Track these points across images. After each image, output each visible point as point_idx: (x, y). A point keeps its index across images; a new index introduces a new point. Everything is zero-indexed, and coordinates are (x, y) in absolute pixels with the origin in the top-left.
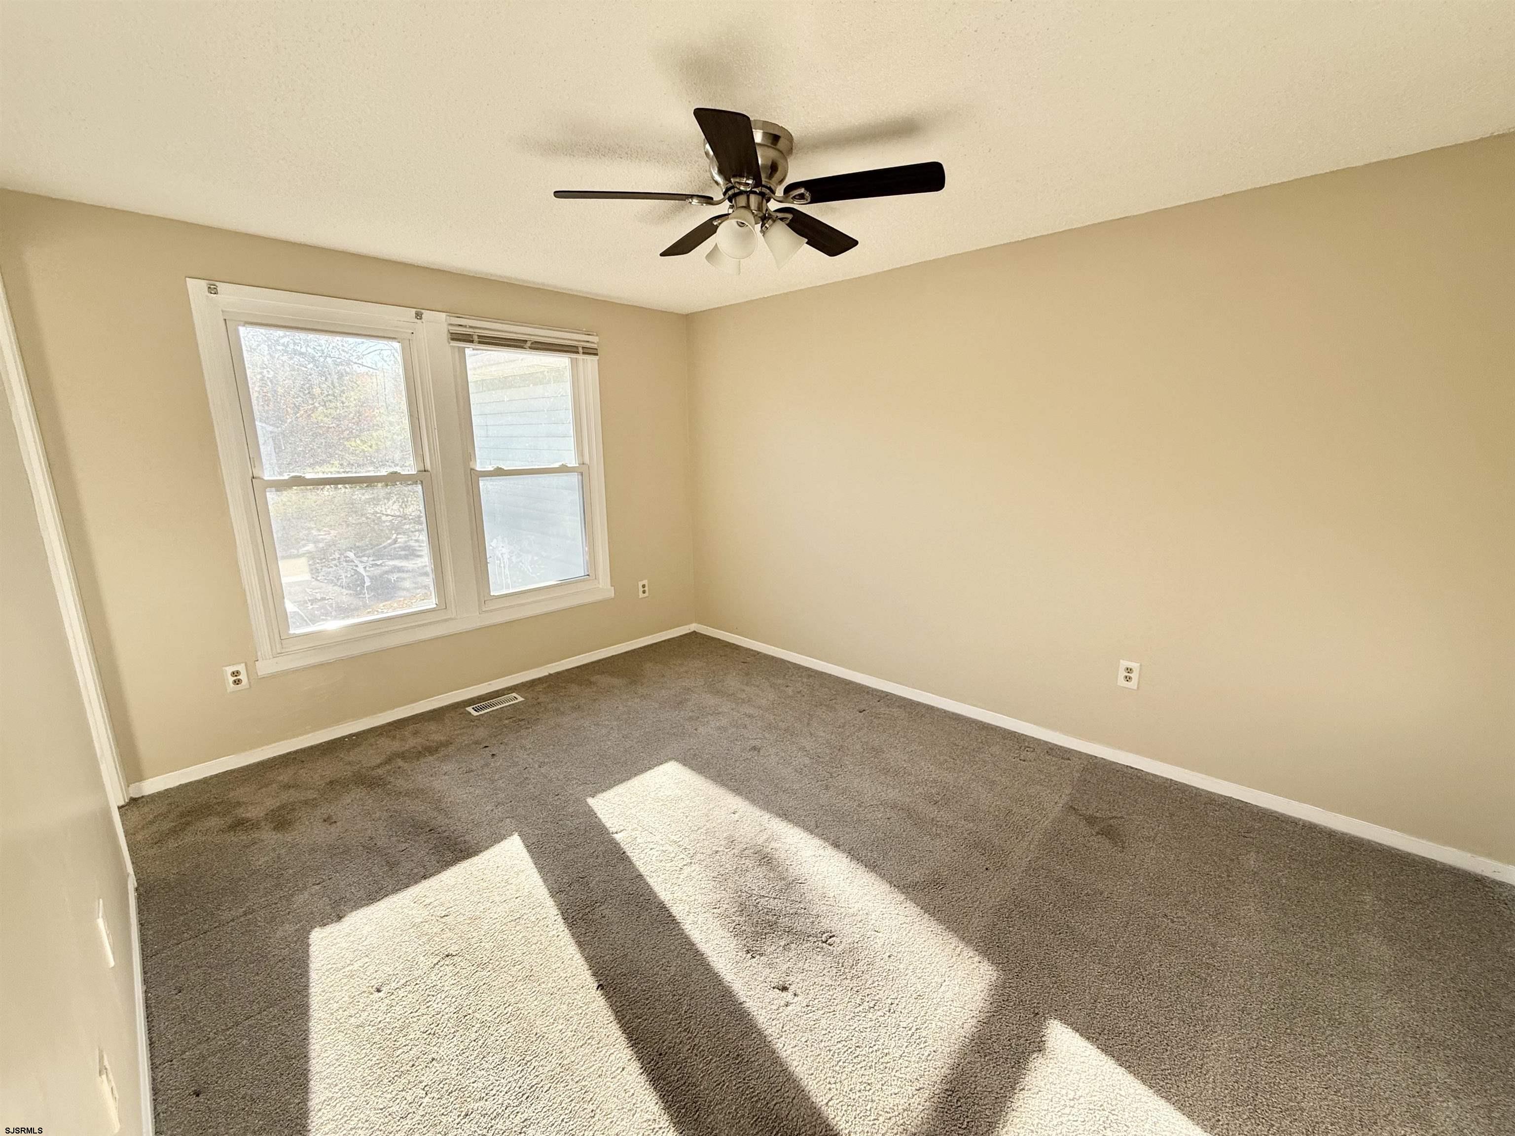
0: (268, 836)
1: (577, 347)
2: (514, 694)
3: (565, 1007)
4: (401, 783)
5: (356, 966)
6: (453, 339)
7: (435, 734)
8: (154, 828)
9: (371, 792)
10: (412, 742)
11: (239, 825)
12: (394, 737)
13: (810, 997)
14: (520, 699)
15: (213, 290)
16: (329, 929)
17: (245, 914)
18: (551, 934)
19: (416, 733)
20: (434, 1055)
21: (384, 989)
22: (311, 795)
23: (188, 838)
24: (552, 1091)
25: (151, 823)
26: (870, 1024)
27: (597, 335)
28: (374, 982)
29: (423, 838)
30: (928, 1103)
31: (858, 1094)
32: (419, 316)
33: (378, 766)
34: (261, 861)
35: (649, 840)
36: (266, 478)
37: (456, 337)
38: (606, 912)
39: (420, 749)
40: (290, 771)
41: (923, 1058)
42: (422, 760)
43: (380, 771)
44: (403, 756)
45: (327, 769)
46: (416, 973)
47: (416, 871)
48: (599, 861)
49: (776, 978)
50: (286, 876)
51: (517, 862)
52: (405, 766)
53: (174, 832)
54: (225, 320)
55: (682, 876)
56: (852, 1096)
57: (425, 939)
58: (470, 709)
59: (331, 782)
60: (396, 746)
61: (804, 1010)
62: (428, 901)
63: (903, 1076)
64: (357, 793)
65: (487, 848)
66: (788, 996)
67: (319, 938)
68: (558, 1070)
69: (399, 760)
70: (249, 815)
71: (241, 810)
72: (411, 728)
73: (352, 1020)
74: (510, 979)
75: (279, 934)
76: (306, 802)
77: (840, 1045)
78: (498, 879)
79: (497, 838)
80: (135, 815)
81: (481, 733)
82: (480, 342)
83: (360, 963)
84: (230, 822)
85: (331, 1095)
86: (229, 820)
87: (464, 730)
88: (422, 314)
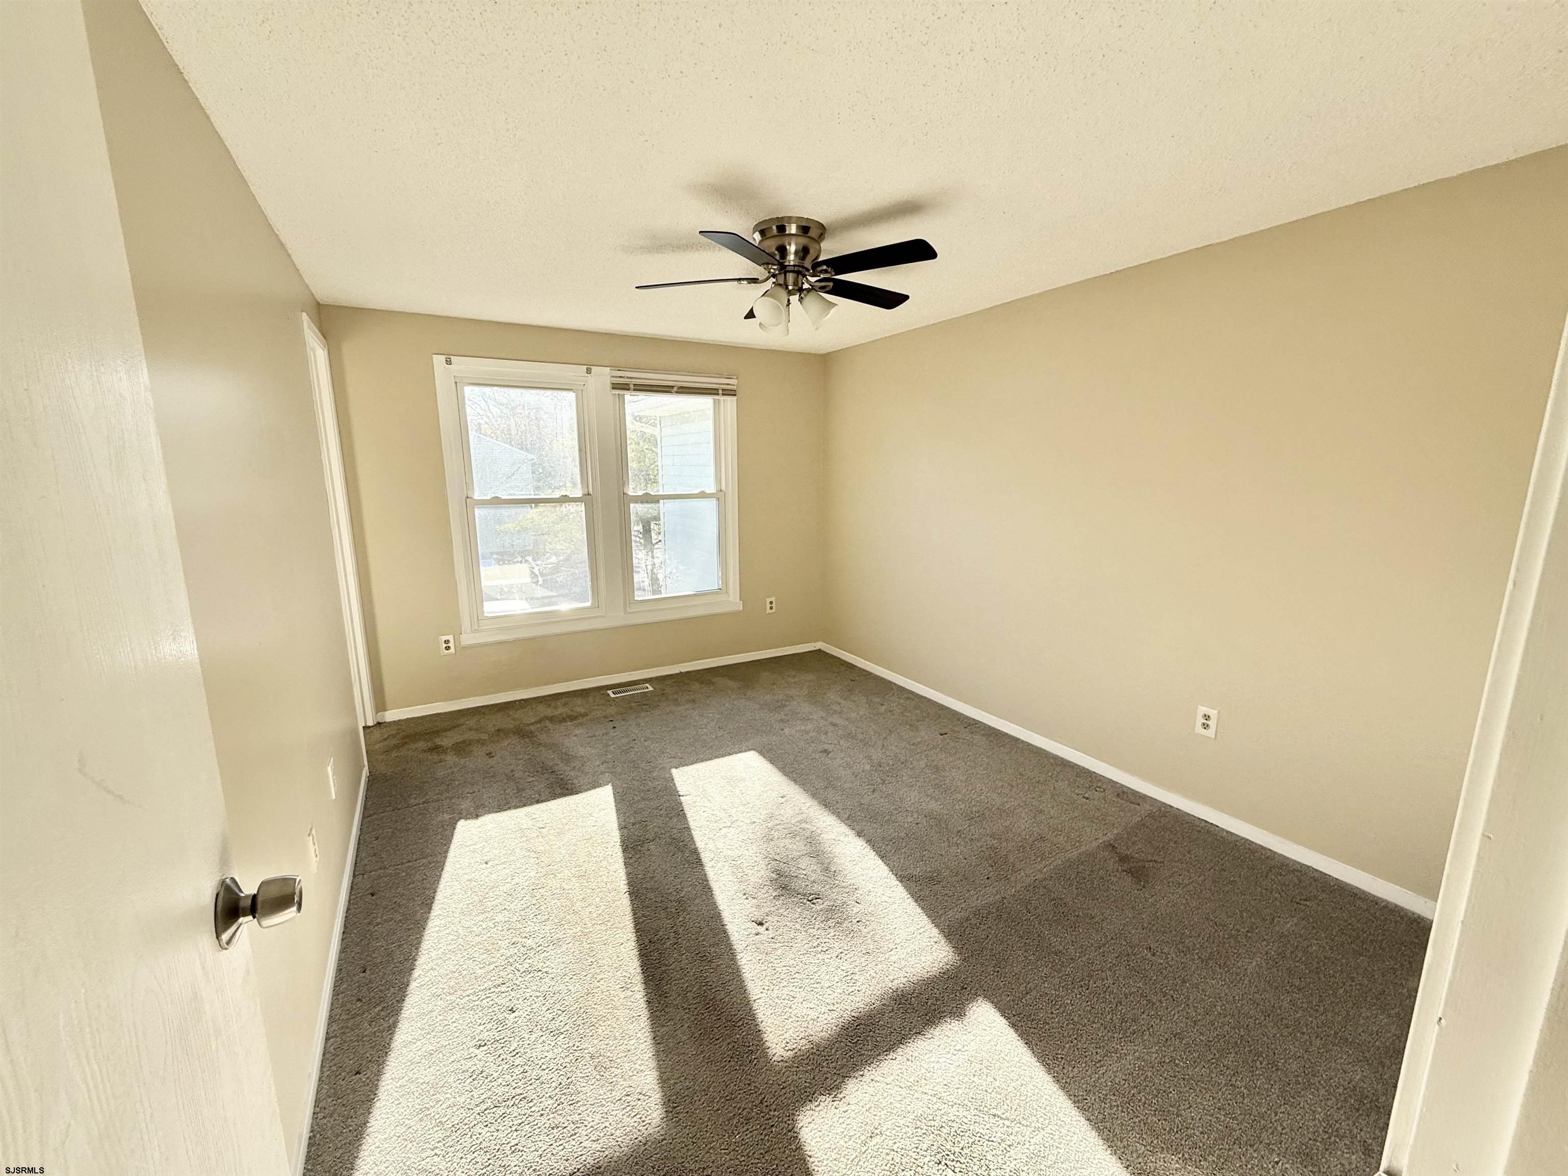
0: (451, 759)
1: (717, 390)
2: (647, 685)
3: (598, 899)
4: (543, 738)
5: (477, 846)
6: (613, 388)
7: (579, 706)
8: (387, 743)
9: (522, 741)
10: (561, 711)
11: (435, 749)
12: (550, 706)
13: (777, 933)
14: (651, 689)
15: (449, 362)
16: (469, 822)
17: (424, 803)
18: (607, 853)
19: (565, 704)
20: (507, 907)
21: (490, 864)
22: (484, 737)
23: (403, 752)
24: (571, 944)
25: (385, 740)
26: (816, 961)
27: (737, 378)
28: (484, 858)
29: (546, 776)
30: (833, 1021)
31: (782, 1001)
32: (589, 371)
33: (532, 724)
34: (440, 774)
35: (706, 805)
36: (476, 497)
37: (615, 386)
38: (652, 847)
39: (565, 716)
40: (475, 719)
41: (847, 993)
42: (564, 724)
43: (532, 728)
44: (551, 719)
45: (498, 721)
46: (512, 858)
47: (533, 796)
48: (661, 812)
49: (758, 916)
50: (453, 785)
51: (603, 803)
52: (550, 726)
53: (397, 747)
54: (456, 383)
55: (718, 834)
56: (776, 1000)
57: (524, 839)
58: (610, 692)
59: (498, 730)
60: (549, 712)
61: (770, 940)
62: (534, 816)
63: (824, 999)
64: (514, 740)
65: (586, 790)
66: (761, 929)
67: (462, 825)
68: (579, 934)
69: (547, 722)
70: (442, 743)
71: (439, 739)
72: (564, 700)
73: (466, 876)
74: (570, 874)
75: (439, 819)
76: (478, 741)
77: (784, 968)
78: (586, 812)
79: (595, 785)
80: (377, 734)
81: (612, 710)
82: (635, 390)
83: (481, 845)
84: (430, 746)
85: (441, 913)
86: (430, 744)
87: (600, 707)
88: (591, 369)
